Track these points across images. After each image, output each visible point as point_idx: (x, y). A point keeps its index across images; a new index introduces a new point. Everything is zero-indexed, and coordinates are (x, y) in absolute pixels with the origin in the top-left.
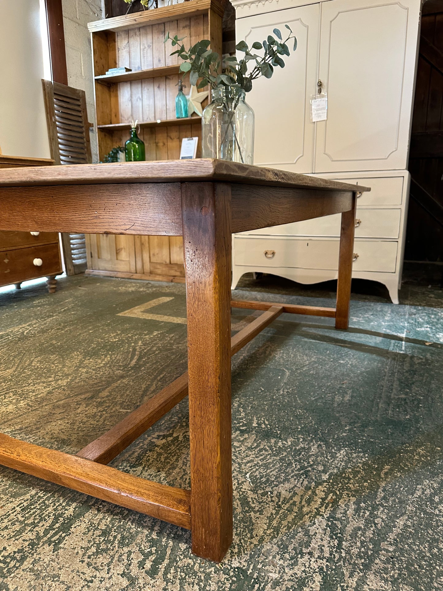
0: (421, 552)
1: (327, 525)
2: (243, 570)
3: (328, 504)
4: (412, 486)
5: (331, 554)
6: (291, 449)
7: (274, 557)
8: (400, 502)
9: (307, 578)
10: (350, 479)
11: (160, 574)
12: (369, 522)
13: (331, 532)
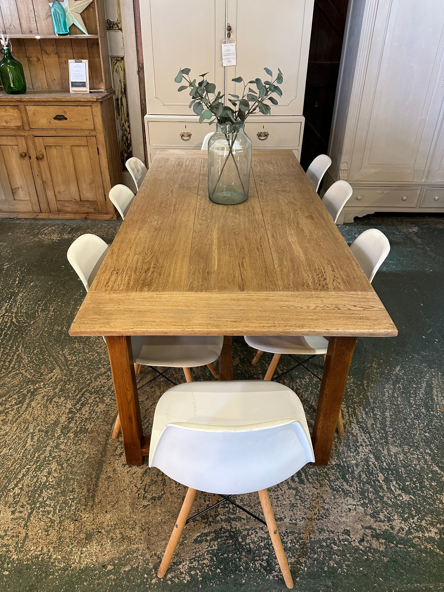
0: (403, 427)
1: (359, 427)
2: (339, 464)
3: (352, 415)
4: (382, 390)
5: (370, 442)
6: (311, 384)
7: (347, 453)
8: (382, 402)
9: (367, 457)
10: (353, 396)
11: (306, 481)
12: (375, 419)
13: (363, 430)
